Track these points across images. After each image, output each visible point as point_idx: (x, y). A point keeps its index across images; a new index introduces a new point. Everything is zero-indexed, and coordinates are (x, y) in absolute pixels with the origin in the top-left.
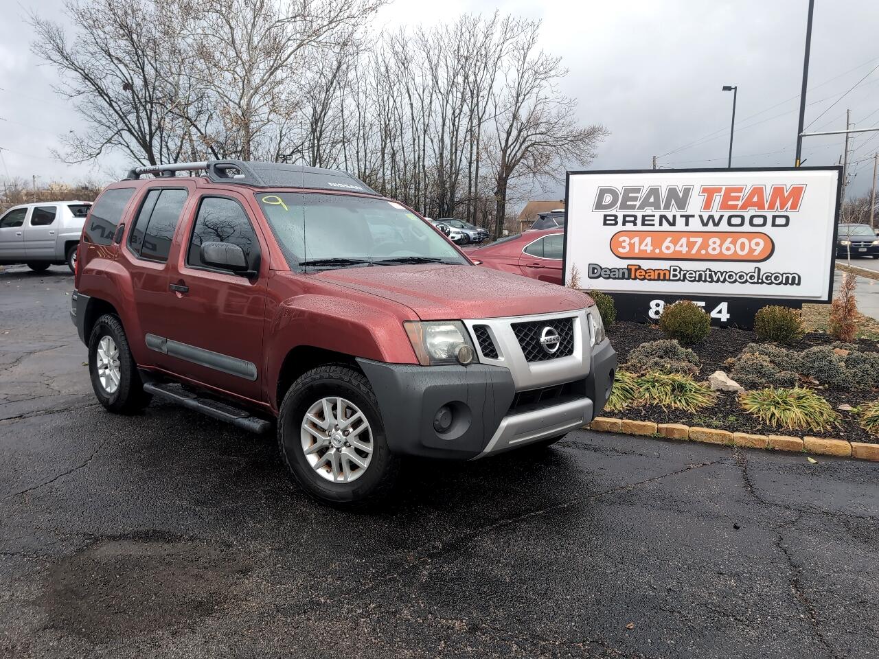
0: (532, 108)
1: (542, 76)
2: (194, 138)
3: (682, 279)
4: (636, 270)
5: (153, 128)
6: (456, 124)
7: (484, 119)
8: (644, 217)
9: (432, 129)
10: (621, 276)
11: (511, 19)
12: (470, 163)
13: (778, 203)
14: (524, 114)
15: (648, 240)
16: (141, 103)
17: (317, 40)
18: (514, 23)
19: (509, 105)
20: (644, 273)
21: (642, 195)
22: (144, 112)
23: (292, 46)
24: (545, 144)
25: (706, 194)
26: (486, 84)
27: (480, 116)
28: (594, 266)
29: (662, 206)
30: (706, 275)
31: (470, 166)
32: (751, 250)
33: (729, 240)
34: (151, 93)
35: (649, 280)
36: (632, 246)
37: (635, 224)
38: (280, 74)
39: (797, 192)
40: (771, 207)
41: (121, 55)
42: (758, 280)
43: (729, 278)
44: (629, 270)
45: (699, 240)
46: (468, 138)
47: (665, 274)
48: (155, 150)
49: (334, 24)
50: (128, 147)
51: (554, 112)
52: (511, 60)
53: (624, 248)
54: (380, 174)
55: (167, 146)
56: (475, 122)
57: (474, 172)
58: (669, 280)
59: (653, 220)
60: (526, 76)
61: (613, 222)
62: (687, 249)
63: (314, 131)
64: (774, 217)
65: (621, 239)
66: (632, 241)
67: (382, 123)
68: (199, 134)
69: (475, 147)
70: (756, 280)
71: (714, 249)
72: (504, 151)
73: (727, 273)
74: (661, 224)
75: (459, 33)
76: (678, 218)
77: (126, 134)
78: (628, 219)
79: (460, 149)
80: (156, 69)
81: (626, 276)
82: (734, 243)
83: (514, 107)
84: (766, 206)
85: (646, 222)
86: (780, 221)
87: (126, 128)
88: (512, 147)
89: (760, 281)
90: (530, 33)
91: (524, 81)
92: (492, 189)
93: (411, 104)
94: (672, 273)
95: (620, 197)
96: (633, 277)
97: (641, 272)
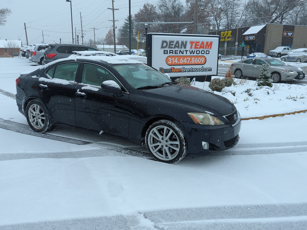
3: (185, 71)
4: (173, 69)
8: (175, 51)
10: (169, 72)
15: (176, 59)
20: (175, 70)
21: (174, 43)
25: (191, 44)
28: (161, 68)
29: (180, 47)
30: (191, 69)
32: (201, 61)
33: (197, 58)
35: (177, 72)
36: (172, 61)
37: (173, 54)
39: (211, 43)
40: (206, 48)
42: (203, 70)
43: (197, 70)
44: (171, 69)
45: (189, 59)
47: (181, 70)
53: (170, 62)
58: (182, 72)
59: (178, 52)
61: (167, 53)
62: (186, 61)
64: (206, 51)
65: (169, 59)
66: (172, 59)
70: (202, 70)
71: (193, 61)
73: (196, 68)
74: (180, 54)
76: (184, 51)
78: (171, 52)
81: (170, 72)
84: (205, 48)
85: (176, 53)
86: (208, 52)
94: (183, 69)
95: (168, 44)
96: (172, 71)
97: (174, 70)
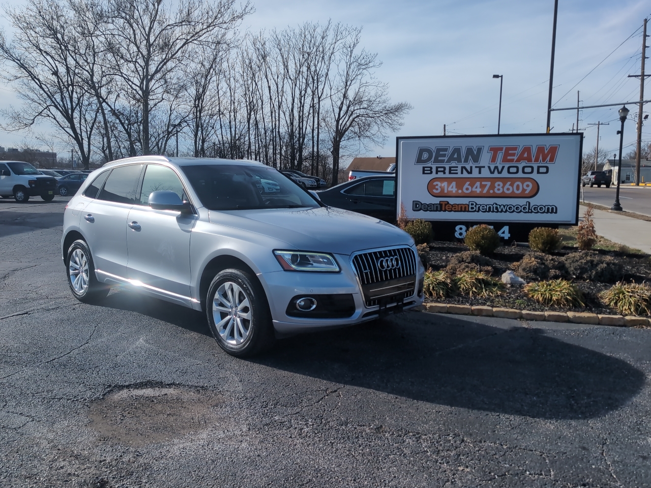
0: (357, 91)
1: (364, 67)
2: (106, 112)
3: (477, 210)
4: (446, 205)
5: (74, 104)
6: (302, 101)
7: (322, 98)
8: (450, 168)
9: (284, 105)
10: (435, 209)
11: (340, 26)
12: (313, 130)
13: (541, 158)
14: (351, 95)
15: (454, 184)
16: (64, 85)
17: (199, 39)
18: (343, 28)
19: (340, 88)
20: (451, 207)
21: (449, 153)
22: (67, 93)
23: (180, 43)
24: (367, 116)
25: (493, 152)
26: (324, 73)
27: (320, 96)
28: (417, 202)
29: (463, 160)
30: (493, 207)
31: (313, 132)
32: (524, 190)
33: (509, 183)
34: (72, 78)
35: (454, 211)
36: (442, 188)
37: (444, 173)
38: (170, 64)
39: (553, 150)
40: (537, 160)
41: (49, 50)
42: (529, 209)
43: (509, 209)
44: (441, 204)
45: (489, 184)
46: (311, 111)
47: (465, 207)
48: (76, 121)
49: (211, 28)
50: (55, 119)
51: (373, 93)
52: (341, 55)
53: (437, 189)
54: (247, 138)
55: (85, 118)
56: (316, 100)
57: (316, 137)
58: (469, 211)
59: (457, 170)
60: (352, 67)
61: (429, 172)
62: (480, 190)
63: (196, 107)
64: (539, 167)
65: (435, 183)
66: (443, 185)
67: (248, 100)
68: (110, 109)
69: (316, 119)
70: (527, 210)
71: (499, 190)
72: (338, 121)
73: (507, 206)
74: (462, 173)
75: (303, 36)
76: (474, 168)
77: (53, 109)
78: (439, 169)
79: (305, 119)
80: (75, 60)
81: (439, 209)
82: (512, 185)
83: (344, 90)
84: (533, 160)
85: (452, 172)
86: (543, 170)
87: (53, 104)
88: (343, 119)
89: (530, 211)
90: (354, 37)
91: (351, 70)
92: (330, 149)
93: (269, 87)
94: (470, 206)
95: (434, 154)
96: (443, 209)
97: (449, 206)
